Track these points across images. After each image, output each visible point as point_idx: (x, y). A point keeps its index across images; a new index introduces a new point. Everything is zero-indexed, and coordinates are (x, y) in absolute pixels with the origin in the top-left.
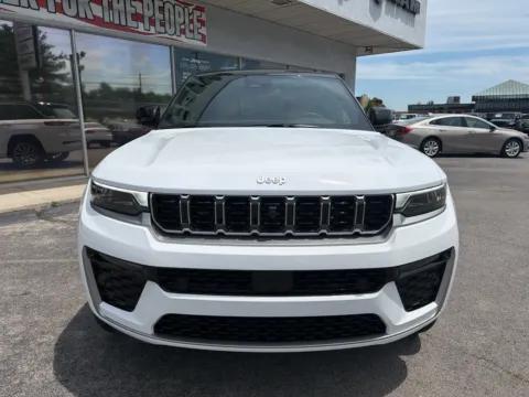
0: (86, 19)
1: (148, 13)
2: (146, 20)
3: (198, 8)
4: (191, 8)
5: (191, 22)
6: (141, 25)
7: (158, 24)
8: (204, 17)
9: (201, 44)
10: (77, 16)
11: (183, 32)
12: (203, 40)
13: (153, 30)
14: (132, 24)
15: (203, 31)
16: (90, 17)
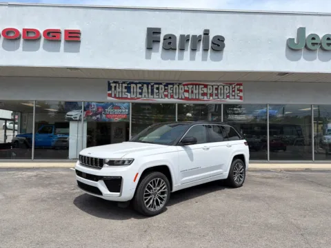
0: (182, 99)
1: (209, 92)
2: (208, 95)
3: (237, 85)
4: (233, 85)
5: (234, 91)
6: (205, 97)
7: (214, 95)
8: (242, 88)
9: (240, 101)
10: (178, 98)
11: (228, 97)
12: (241, 98)
13: (211, 98)
14: (201, 97)
15: (241, 94)
16: (183, 97)
